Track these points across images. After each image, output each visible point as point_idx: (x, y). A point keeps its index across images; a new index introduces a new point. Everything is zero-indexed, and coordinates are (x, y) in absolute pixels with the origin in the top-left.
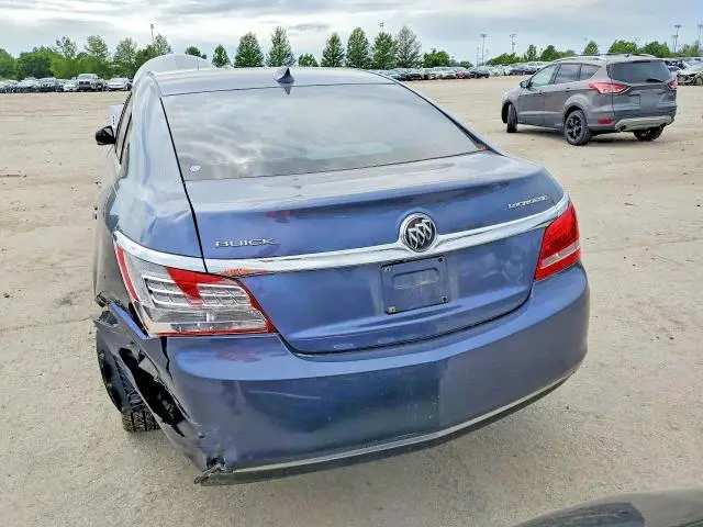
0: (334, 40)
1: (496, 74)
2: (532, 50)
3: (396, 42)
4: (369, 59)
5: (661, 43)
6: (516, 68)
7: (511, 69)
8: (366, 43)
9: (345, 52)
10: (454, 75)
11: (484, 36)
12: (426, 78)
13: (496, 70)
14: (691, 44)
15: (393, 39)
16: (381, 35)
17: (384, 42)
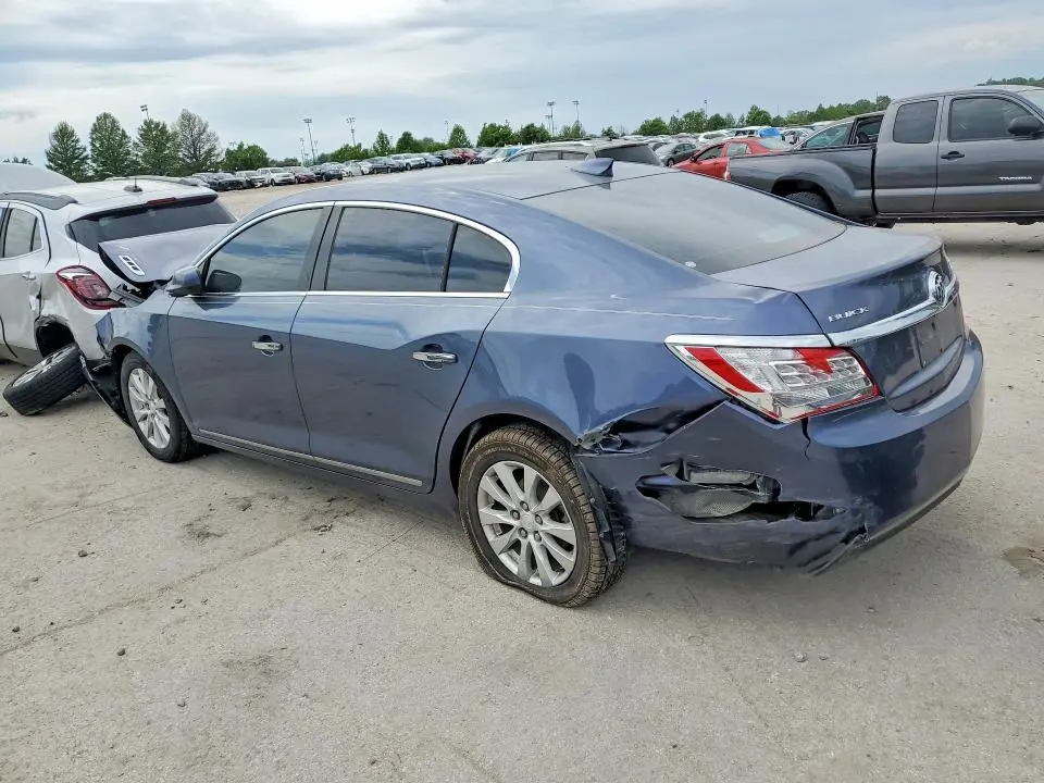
0: (64, 134)
1: (350, 175)
2: (382, 139)
3: (175, 134)
4: (136, 162)
5: (538, 125)
6: (379, 165)
7: (370, 165)
8: (124, 135)
9: (89, 152)
10: (292, 177)
11: (308, 121)
12: (251, 185)
13: (347, 169)
14: (571, 125)
15: (170, 130)
16: (148, 124)
17: (154, 134)
